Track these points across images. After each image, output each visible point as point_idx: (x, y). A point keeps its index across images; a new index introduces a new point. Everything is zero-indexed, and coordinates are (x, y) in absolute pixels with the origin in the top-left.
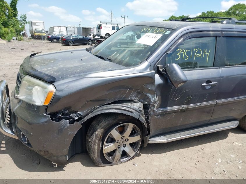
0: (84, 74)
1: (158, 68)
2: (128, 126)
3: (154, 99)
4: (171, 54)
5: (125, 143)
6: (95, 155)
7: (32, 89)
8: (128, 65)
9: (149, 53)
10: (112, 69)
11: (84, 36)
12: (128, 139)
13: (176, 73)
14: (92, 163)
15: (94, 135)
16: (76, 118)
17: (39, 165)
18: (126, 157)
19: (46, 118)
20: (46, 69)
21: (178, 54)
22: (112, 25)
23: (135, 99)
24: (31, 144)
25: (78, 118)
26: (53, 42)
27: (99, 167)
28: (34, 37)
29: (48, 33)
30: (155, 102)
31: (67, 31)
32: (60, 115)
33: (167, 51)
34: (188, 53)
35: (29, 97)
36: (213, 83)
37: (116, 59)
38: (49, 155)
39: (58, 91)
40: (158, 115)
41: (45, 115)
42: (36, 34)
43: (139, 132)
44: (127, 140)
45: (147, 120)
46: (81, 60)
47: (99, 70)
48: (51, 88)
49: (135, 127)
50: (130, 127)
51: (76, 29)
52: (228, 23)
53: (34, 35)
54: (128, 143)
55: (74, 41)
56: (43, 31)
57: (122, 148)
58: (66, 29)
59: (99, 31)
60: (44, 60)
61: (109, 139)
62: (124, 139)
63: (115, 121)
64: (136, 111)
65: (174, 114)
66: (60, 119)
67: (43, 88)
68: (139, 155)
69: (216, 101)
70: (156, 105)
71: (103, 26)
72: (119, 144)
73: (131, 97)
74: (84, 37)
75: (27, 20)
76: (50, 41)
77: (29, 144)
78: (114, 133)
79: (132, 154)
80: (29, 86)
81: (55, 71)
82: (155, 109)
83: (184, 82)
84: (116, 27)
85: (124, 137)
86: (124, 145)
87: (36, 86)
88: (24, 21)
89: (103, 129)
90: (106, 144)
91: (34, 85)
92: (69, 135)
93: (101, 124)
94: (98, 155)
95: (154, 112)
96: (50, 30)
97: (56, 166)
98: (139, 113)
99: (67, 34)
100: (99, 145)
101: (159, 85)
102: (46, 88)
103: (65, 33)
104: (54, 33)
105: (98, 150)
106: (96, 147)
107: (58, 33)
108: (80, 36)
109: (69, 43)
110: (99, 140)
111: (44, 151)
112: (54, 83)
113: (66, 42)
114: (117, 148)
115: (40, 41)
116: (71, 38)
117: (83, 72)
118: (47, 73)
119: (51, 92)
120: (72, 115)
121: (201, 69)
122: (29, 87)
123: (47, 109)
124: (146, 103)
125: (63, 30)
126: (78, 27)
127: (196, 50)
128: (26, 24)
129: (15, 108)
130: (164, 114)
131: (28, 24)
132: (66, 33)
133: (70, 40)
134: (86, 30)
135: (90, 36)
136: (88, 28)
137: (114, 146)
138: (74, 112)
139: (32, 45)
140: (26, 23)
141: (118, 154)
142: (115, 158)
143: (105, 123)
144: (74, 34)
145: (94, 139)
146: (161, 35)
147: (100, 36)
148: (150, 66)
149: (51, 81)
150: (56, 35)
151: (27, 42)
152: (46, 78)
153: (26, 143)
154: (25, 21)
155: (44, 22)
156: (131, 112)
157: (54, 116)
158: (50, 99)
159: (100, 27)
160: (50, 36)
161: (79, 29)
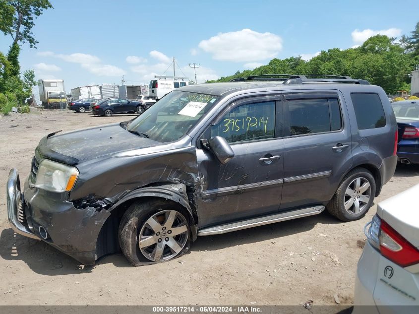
0: (111, 154)
1: (201, 142)
2: (169, 214)
3: (198, 178)
4: (217, 125)
5: (168, 235)
6: (130, 251)
7: (51, 175)
8: (167, 141)
9: (191, 126)
10: (145, 146)
11: (130, 100)
12: (171, 231)
13: (221, 148)
14: (127, 262)
15: (127, 225)
16: (104, 206)
17: (62, 269)
18: (170, 255)
19: (68, 206)
20: (67, 151)
21: (226, 125)
22: (175, 81)
23: (175, 180)
24: (52, 239)
25: (106, 205)
26: (79, 112)
27: (136, 266)
28: (47, 105)
29: (71, 98)
30: (199, 182)
31: (101, 93)
32: (85, 203)
33: (211, 122)
34: (239, 124)
35: (48, 185)
36: (274, 157)
37: (155, 134)
38: (73, 251)
39: (81, 174)
40: (205, 199)
41: (67, 202)
42: (51, 100)
43: (185, 221)
44: (169, 232)
45: (192, 205)
46: (111, 138)
47: (129, 148)
48: (74, 171)
49: (178, 215)
50: (172, 215)
51: (117, 90)
52: (292, 83)
53: (47, 103)
54: (171, 236)
55: (113, 109)
56: (63, 96)
57: (164, 243)
58: (99, 90)
59: (153, 91)
60: (65, 141)
61: (147, 231)
62: (166, 231)
63: (152, 208)
64: (176, 193)
65: (227, 198)
66: (85, 206)
67: (65, 171)
68: (188, 252)
69: (283, 180)
70: (202, 187)
71: (159, 82)
72: (159, 237)
73: (170, 177)
74: (129, 102)
75: (35, 79)
76: (73, 110)
77: (49, 239)
78: (152, 222)
79: (178, 250)
80: (48, 171)
81: (79, 153)
82: (201, 191)
83: (232, 156)
84: (181, 83)
85: (165, 227)
86: (167, 239)
87: (56, 170)
88: (30, 81)
89: (137, 218)
90: (143, 237)
91: (54, 169)
92: (96, 225)
93: (135, 212)
94: (133, 251)
95: (201, 195)
96: (73, 93)
97: (83, 268)
98: (179, 195)
99: (102, 98)
100: (133, 238)
101: (204, 162)
102: (68, 172)
103: (98, 97)
104: (81, 97)
105: (132, 245)
106: (130, 240)
107: (87, 97)
108: (123, 101)
109: (106, 112)
110: (134, 232)
111: (67, 246)
112: (76, 166)
113: (100, 111)
114: (157, 242)
115: (57, 111)
116: (109, 104)
117: (111, 151)
118: (68, 155)
119: (74, 176)
120: (98, 201)
121: (258, 141)
122: (48, 173)
123: (69, 195)
124: (189, 184)
125: (96, 91)
126: (120, 85)
127: (249, 119)
128: (33, 86)
129: (32, 198)
130: (215, 197)
131: (37, 86)
132: (100, 96)
133: (107, 108)
134: (134, 90)
135: (140, 99)
136: (136, 87)
137: (153, 240)
138: (102, 199)
139: (45, 119)
140: (35, 84)
141: (160, 250)
142: (156, 255)
143: (139, 210)
144: (114, 98)
145: (127, 230)
146: (206, 104)
147: (156, 98)
148: (191, 140)
149: (74, 164)
150: (84, 100)
151: (37, 114)
152: (67, 160)
153: (46, 238)
154: (32, 81)
155: (63, 82)
156: (170, 195)
157: (78, 203)
158: (72, 184)
159: (154, 85)
160: (75, 102)
161: (121, 88)
